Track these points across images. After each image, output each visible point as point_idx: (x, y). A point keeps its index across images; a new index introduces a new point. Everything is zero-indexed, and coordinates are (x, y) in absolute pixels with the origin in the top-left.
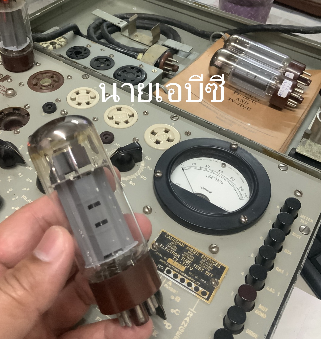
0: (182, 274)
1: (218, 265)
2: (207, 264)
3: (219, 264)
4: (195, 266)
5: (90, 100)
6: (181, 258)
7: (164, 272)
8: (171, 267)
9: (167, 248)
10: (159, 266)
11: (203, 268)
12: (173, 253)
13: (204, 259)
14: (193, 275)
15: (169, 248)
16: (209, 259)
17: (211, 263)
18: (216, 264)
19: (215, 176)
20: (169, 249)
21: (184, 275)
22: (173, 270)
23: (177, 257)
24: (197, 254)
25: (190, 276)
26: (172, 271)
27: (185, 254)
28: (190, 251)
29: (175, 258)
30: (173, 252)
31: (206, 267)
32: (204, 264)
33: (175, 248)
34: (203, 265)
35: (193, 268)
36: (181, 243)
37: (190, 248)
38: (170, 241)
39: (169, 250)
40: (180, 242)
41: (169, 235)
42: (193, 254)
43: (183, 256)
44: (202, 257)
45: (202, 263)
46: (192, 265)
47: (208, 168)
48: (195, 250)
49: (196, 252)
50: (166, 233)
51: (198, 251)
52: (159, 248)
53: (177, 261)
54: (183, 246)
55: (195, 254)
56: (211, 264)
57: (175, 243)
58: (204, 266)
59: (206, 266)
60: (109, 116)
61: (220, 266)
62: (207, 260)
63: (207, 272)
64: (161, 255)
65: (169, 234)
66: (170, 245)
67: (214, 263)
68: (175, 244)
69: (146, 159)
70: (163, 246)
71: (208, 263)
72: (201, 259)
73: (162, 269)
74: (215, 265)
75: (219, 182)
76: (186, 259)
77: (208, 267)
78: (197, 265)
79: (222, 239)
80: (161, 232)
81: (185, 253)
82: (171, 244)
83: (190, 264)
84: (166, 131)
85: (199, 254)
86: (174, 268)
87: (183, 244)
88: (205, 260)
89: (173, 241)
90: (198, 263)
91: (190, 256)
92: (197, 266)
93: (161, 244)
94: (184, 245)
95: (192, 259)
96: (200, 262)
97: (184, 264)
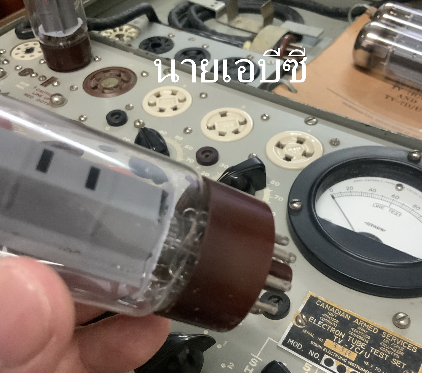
0: (353, 364)
1: (412, 347)
2: (392, 346)
3: (414, 346)
4: (374, 351)
5: (177, 104)
6: (346, 338)
7: (321, 363)
8: (332, 353)
9: (322, 323)
10: (310, 353)
11: (387, 354)
12: (332, 331)
13: (387, 338)
14: (371, 367)
15: (324, 322)
16: (396, 339)
17: (399, 345)
18: (409, 346)
19: (388, 204)
20: (325, 324)
21: (356, 366)
22: (336, 359)
23: (341, 338)
24: (374, 330)
25: (366, 367)
26: (334, 360)
27: (353, 332)
28: (362, 326)
29: (337, 338)
30: (333, 328)
31: (393, 351)
32: (387, 347)
33: (334, 322)
34: (387, 349)
35: (369, 354)
36: (344, 313)
37: (361, 321)
38: (326, 311)
39: (325, 326)
40: (342, 312)
41: (322, 302)
42: (367, 330)
43: (350, 336)
44: (384, 336)
45: (384, 345)
46: (367, 349)
47: (373, 193)
48: (370, 325)
49: (371, 327)
50: (317, 299)
51: (374, 325)
52: (308, 323)
53: (341, 344)
54: (348, 319)
55: (371, 331)
56: (401, 346)
57: (334, 314)
58: (389, 350)
59: (391, 350)
60: (209, 125)
61: (415, 348)
62: (393, 340)
63: (395, 360)
64: (312, 335)
65: (323, 299)
66: (326, 318)
67: (405, 344)
68: (334, 316)
69: (271, 184)
70: (314, 320)
71: (395, 346)
72: (382, 339)
73: (318, 359)
74: (408, 348)
75: (394, 213)
76: (357, 340)
77: (396, 351)
78: (375, 349)
79: (413, 304)
80: (308, 296)
81: (353, 329)
82: (327, 315)
83: (364, 348)
84: (300, 142)
85: (377, 329)
86: (337, 355)
87: (347, 315)
88: (390, 339)
89: (331, 310)
90: (377, 346)
91: (363, 334)
92: (377, 351)
93: (311, 317)
94: (350, 316)
95: (367, 339)
96: (381, 343)
97: (354, 348)
